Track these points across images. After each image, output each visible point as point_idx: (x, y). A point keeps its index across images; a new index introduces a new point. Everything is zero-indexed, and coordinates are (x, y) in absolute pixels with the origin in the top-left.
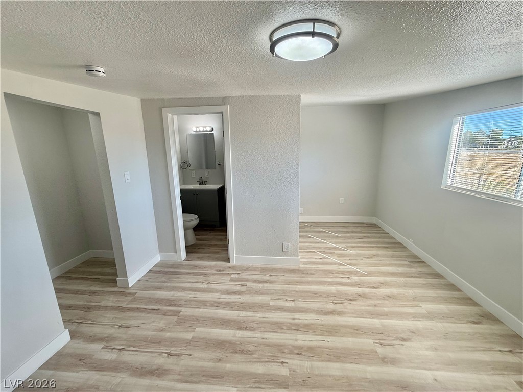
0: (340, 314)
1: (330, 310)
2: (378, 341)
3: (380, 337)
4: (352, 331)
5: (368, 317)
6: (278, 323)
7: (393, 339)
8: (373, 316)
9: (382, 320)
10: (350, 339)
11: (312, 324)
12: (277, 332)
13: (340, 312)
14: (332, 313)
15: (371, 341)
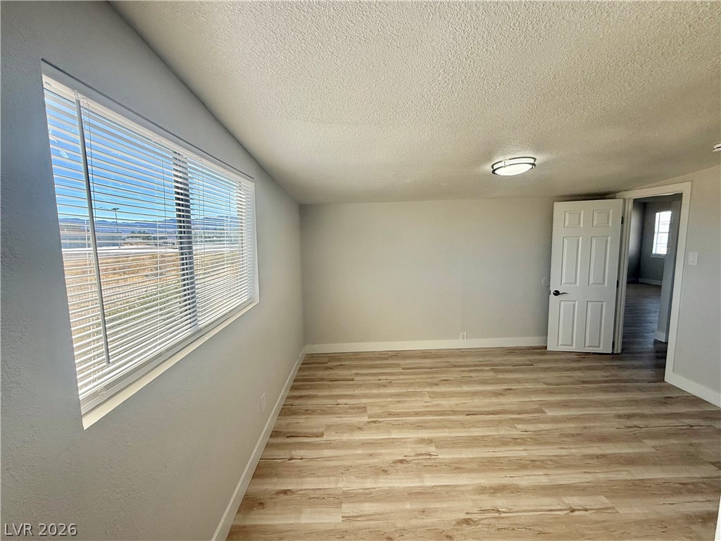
0: (482, 490)
1: (499, 495)
2: (432, 457)
3: (429, 463)
4: (463, 466)
5: (439, 489)
6: (561, 467)
7: (413, 462)
8: (431, 491)
9: (419, 485)
10: (464, 456)
11: (516, 470)
12: (557, 456)
13: (483, 493)
14: (496, 490)
15: (440, 456)
